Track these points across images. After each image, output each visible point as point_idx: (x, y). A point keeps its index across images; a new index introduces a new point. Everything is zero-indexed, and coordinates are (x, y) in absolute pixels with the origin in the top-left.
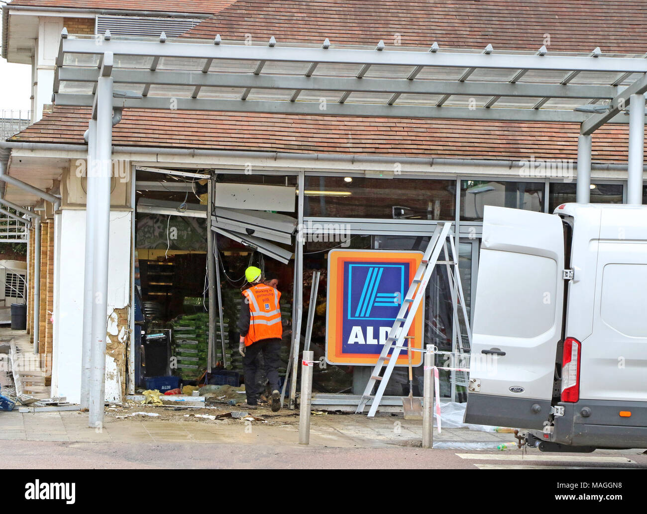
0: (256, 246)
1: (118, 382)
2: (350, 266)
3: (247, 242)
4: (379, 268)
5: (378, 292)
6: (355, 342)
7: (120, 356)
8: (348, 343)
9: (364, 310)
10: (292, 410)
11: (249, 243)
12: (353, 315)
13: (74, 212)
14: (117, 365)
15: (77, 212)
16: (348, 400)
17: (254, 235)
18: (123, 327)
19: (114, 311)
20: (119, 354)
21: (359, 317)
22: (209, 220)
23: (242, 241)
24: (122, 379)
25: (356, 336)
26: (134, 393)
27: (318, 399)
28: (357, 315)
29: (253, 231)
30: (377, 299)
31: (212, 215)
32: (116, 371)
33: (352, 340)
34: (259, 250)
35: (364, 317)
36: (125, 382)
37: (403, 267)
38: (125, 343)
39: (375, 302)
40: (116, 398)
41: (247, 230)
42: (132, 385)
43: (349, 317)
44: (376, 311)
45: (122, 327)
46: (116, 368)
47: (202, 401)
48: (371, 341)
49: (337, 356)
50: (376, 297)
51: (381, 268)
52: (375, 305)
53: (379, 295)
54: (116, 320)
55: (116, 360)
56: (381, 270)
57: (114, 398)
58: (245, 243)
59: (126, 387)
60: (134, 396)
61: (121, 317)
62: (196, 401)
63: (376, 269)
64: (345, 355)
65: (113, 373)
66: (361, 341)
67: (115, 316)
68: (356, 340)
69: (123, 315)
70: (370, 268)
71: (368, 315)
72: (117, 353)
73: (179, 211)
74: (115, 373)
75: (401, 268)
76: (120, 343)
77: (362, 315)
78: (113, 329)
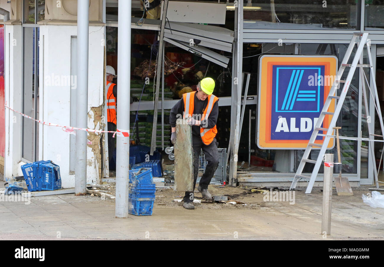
0: (201, 53)
1: (95, 167)
2: (278, 69)
3: (193, 50)
4: (301, 70)
5: (299, 89)
6: (281, 131)
7: (96, 146)
8: (276, 131)
9: (288, 104)
10: (234, 187)
11: (195, 51)
12: (280, 109)
13: (57, 27)
14: (94, 153)
15: (60, 26)
16: (278, 178)
17: (200, 44)
18: (99, 123)
19: (91, 109)
20: (95, 145)
21: (285, 110)
22: (162, 32)
23: (189, 50)
24: (98, 165)
25: (282, 125)
26: (108, 177)
27: (255, 178)
28: (283, 108)
29: (199, 41)
30: (299, 96)
31: (165, 28)
32: (93, 159)
33: (278, 129)
34: (204, 56)
35: (289, 110)
36: (101, 168)
37: (319, 69)
38: (100, 135)
39: (297, 97)
40: (94, 181)
41: (195, 40)
42: (107, 170)
43: (277, 111)
44: (298, 105)
45: (97, 122)
46: (93, 156)
47: (163, 182)
48: (294, 129)
49: (266, 142)
50: (298, 93)
51: (302, 70)
52: (297, 100)
53: (300, 92)
54: (93, 117)
55: (94, 150)
56: (302, 72)
57: (93, 181)
58: (192, 51)
59: (102, 172)
60: (108, 179)
61: (96, 114)
62: (158, 181)
63: (298, 71)
64: (273, 141)
65: (91, 160)
66: (286, 130)
67: (92, 113)
68: (282, 129)
69: (98, 113)
70: (294, 70)
71: (291, 108)
72: (94, 144)
73: (138, 25)
74: (93, 161)
75: (318, 69)
76: (96, 135)
77: (287, 108)
78: (91, 124)
